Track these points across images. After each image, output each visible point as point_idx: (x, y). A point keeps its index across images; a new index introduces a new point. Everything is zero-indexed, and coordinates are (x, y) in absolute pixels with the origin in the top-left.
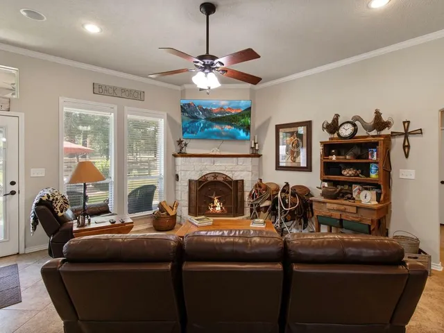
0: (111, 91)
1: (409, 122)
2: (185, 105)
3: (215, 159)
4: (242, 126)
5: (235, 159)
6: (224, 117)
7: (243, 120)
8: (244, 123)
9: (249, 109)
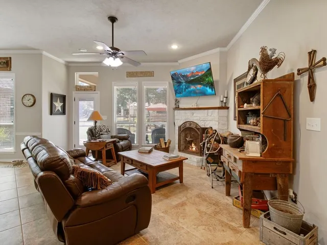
0: (135, 74)
1: (315, 51)
2: (173, 74)
3: (193, 111)
4: (207, 84)
5: (206, 111)
6: (195, 79)
7: (207, 79)
8: (209, 81)
9: (210, 69)
